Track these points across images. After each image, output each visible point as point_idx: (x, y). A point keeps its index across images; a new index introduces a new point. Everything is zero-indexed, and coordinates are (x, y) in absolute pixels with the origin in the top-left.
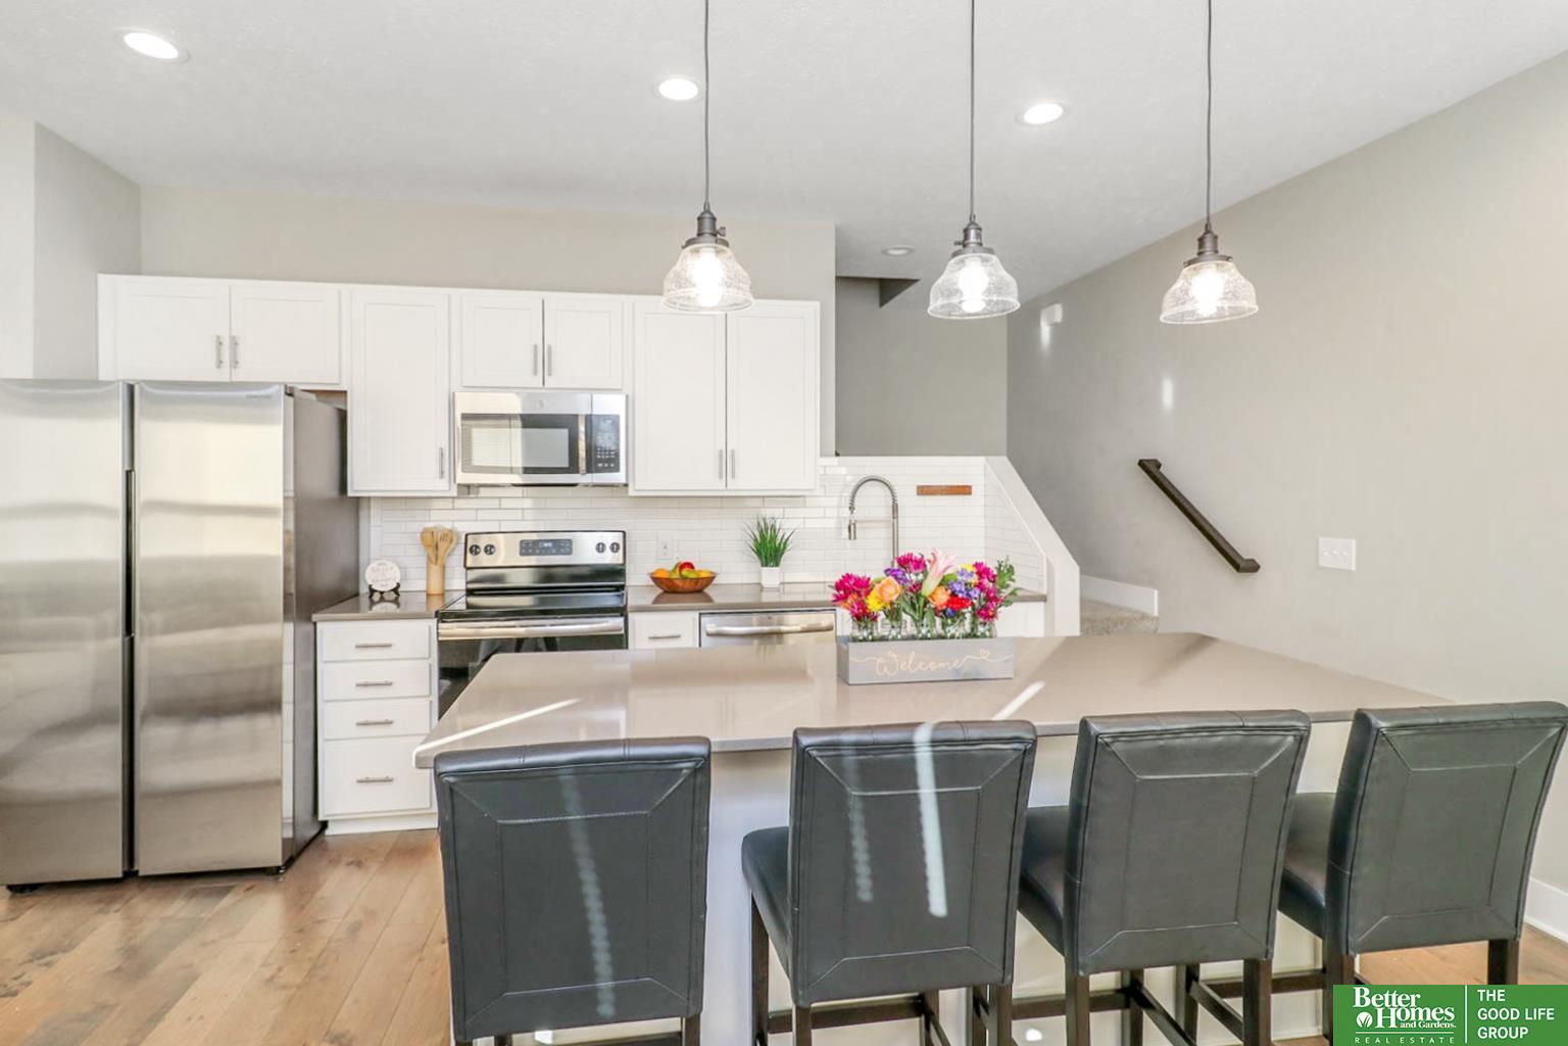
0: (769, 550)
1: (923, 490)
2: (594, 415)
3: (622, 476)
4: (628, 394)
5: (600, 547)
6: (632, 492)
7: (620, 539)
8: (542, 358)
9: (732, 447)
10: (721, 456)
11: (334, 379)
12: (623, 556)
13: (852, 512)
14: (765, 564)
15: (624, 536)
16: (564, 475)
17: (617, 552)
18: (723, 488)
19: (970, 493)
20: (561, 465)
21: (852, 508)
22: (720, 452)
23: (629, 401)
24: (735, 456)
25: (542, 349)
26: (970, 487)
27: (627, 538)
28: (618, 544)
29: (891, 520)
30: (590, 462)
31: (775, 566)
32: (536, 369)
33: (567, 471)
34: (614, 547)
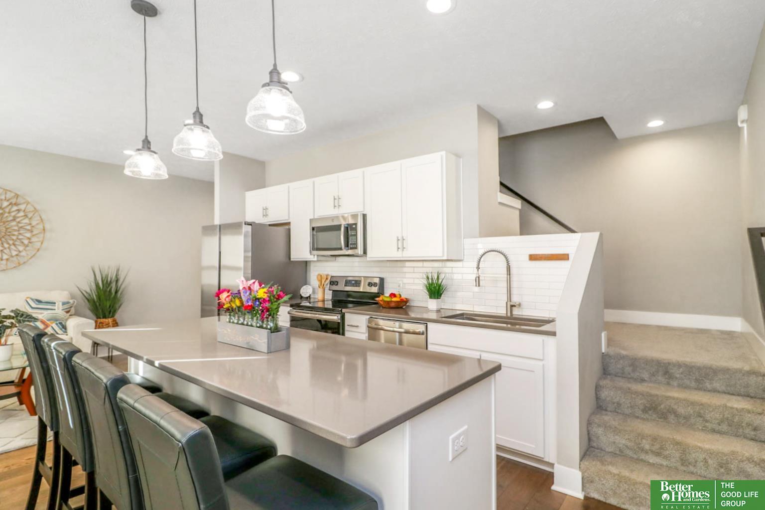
1: (533, 258)
2: (348, 224)
3: (360, 251)
4: (365, 213)
5: (370, 284)
6: (368, 259)
7: (377, 281)
8: (337, 201)
9: (403, 235)
10: (398, 240)
11: (287, 218)
12: (379, 289)
13: (478, 271)
14: (431, 297)
15: (382, 280)
16: (341, 251)
17: (376, 286)
18: (401, 256)
19: (568, 259)
20: (339, 247)
21: (478, 268)
22: (398, 237)
23: (364, 216)
24: (403, 239)
25: (336, 197)
26: (568, 255)
27: (385, 281)
28: (377, 283)
29: (506, 276)
30: (347, 245)
31: (435, 299)
32: (335, 206)
33: (341, 249)
34: (375, 285)
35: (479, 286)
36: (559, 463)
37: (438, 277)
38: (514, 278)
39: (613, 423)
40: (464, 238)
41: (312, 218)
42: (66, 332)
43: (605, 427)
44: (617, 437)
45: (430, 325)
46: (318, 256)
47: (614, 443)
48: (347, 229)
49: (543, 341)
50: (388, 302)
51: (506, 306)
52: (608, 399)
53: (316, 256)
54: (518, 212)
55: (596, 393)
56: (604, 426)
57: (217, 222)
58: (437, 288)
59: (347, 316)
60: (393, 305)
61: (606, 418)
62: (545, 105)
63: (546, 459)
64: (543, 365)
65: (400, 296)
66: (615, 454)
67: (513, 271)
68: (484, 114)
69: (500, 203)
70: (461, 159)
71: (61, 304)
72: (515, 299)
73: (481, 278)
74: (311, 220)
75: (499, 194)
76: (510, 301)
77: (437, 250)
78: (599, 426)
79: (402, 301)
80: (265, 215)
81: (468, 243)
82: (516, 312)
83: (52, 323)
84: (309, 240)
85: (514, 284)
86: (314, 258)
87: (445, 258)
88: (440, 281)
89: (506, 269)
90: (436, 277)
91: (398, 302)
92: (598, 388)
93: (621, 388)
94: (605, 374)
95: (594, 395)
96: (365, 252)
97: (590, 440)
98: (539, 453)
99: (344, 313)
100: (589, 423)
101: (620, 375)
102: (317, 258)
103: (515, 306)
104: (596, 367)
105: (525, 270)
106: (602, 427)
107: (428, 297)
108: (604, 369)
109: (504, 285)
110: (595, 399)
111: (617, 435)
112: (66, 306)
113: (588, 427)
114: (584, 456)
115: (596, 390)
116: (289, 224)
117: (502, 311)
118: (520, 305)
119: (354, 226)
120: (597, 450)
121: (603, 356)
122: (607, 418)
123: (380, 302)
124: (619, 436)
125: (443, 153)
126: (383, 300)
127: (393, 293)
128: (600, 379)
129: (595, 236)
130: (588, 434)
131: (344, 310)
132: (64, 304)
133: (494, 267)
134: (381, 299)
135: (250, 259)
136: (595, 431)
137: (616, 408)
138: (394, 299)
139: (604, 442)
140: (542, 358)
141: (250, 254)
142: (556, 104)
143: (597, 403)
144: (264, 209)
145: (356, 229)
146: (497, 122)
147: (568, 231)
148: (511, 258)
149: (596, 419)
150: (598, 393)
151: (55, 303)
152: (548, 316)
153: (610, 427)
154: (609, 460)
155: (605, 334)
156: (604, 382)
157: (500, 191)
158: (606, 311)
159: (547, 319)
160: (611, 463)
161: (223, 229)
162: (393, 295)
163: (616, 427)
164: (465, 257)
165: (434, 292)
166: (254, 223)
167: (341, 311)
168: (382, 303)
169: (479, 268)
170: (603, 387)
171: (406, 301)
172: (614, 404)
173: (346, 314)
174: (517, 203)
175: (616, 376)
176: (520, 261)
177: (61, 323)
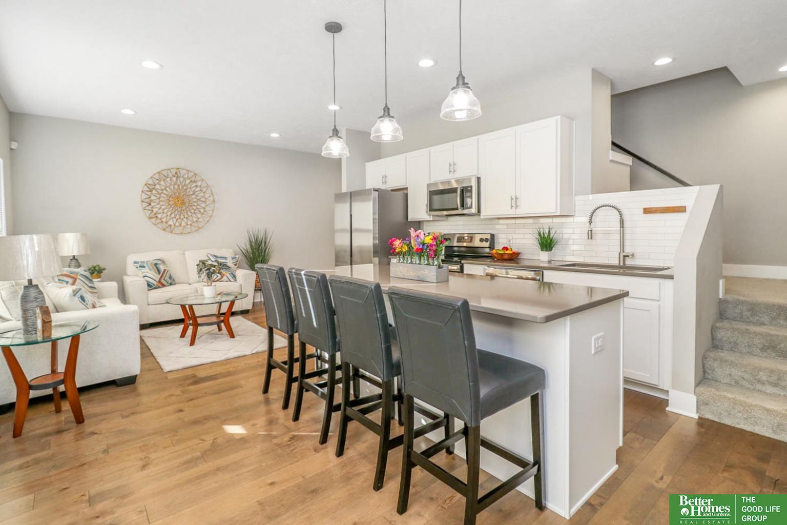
0: (547, 244)
1: (647, 211)
2: (463, 187)
3: (474, 210)
4: (479, 176)
5: (481, 240)
6: (482, 217)
7: (489, 237)
8: (452, 167)
9: (517, 194)
10: (512, 199)
11: (405, 184)
12: (490, 244)
13: (590, 224)
14: (542, 250)
15: (493, 236)
16: (457, 211)
17: (487, 242)
18: (514, 213)
19: (685, 211)
20: (456, 207)
21: (590, 222)
22: (511, 197)
23: (479, 179)
24: (517, 199)
25: (452, 164)
26: (685, 207)
27: (495, 237)
28: (488, 239)
29: (619, 229)
30: (462, 206)
31: (547, 251)
32: (450, 172)
33: (457, 209)
34: (486, 240)
35: (591, 239)
36: (673, 388)
37: (549, 232)
38: (627, 231)
39: (730, 358)
40: (575, 195)
41: (428, 183)
42: (236, 280)
43: (721, 361)
44: (732, 370)
45: (546, 272)
46: (433, 216)
47: (730, 375)
48: (462, 191)
49: (660, 283)
50: (502, 255)
51: (618, 256)
52: (724, 339)
53: (432, 216)
54: (629, 169)
55: (712, 334)
56: (719, 360)
57: (344, 189)
58: (549, 241)
59: (466, 266)
60: (506, 257)
61: (722, 354)
62: (663, 61)
63: (660, 387)
64: (659, 306)
65: (512, 250)
66: (731, 385)
67: (626, 224)
68: (598, 76)
69: (612, 161)
70: (574, 122)
71: (231, 258)
72: (628, 250)
73: (593, 232)
74: (428, 185)
75: (611, 152)
76: (623, 252)
77: (551, 207)
78: (715, 360)
79: (514, 253)
80: (385, 183)
81: (579, 200)
82: (629, 262)
83: (227, 273)
84: (426, 202)
85: (627, 237)
86: (430, 218)
87: (558, 214)
88: (551, 235)
89: (619, 223)
90: (547, 232)
91: (510, 254)
92: (713, 329)
93: (737, 329)
94: (721, 318)
95: (710, 335)
96: (479, 211)
97: (704, 372)
98: (654, 381)
99: (463, 264)
100: (704, 358)
101: (738, 319)
102: (433, 218)
103: (628, 256)
104: (713, 310)
105: (639, 224)
106: (718, 361)
107: (540, 250)
108: (721, 314)
109: (618, 236)
110: (711, 339)
111: (733, 367)
112: (234, 261)
113: (703, 361)
114: (698, 384)
115: (712, 331)
116: (407, 188)
117: (615, 262)
118: (633, 255)
119: (469, 188)
120: (712, 382)
121: (719, 302)
122: (724, 354)
123: (494, 254)
124: (736, 368)
125: (559, 117)
126: (497, 253)
127: (506, 246)
128: (716, 321)
129: (715, 188)
130: (704, 367)
131: (463, 262)
132: (233, 258)
133: (607, 221)
134: (495, 252)
135: (377, 220)
136: (710, 365)
137: (733, 348)
138: (507, 252)
139: (720, 374)
140: (658, 299)
141: (377, 216)
142: (674, 60)
143: (713, 343)
144: (383, 177)
145: (471, 191)
146: (610, 83)
147: (681, 185)
148: (624, 212)
149: (712, 355)
150: (714, 334)
151: (226, 258)
152: (663, 265)
153: (726, 361)
154: (724, 388)
155: (723, 282)
156: (721, 324)
157: (612, 150)
158: (724, 265)
159: (662, 267)
160: (726, 390)
161: (353, 196)
162: (506, 249)
163: (732, 361)
164: (576, 212)
165: (546, 245)
166: (380, 189)
167: (461, 262)
168: (496, 255)
169: (592, 222)
170: (720, 328)
171: (518, 254)
172: (730, 343)
173: (464, 265)
174: (628, 160)
175: (733, 320)
176: (634, 215)
177: (232, 273)
